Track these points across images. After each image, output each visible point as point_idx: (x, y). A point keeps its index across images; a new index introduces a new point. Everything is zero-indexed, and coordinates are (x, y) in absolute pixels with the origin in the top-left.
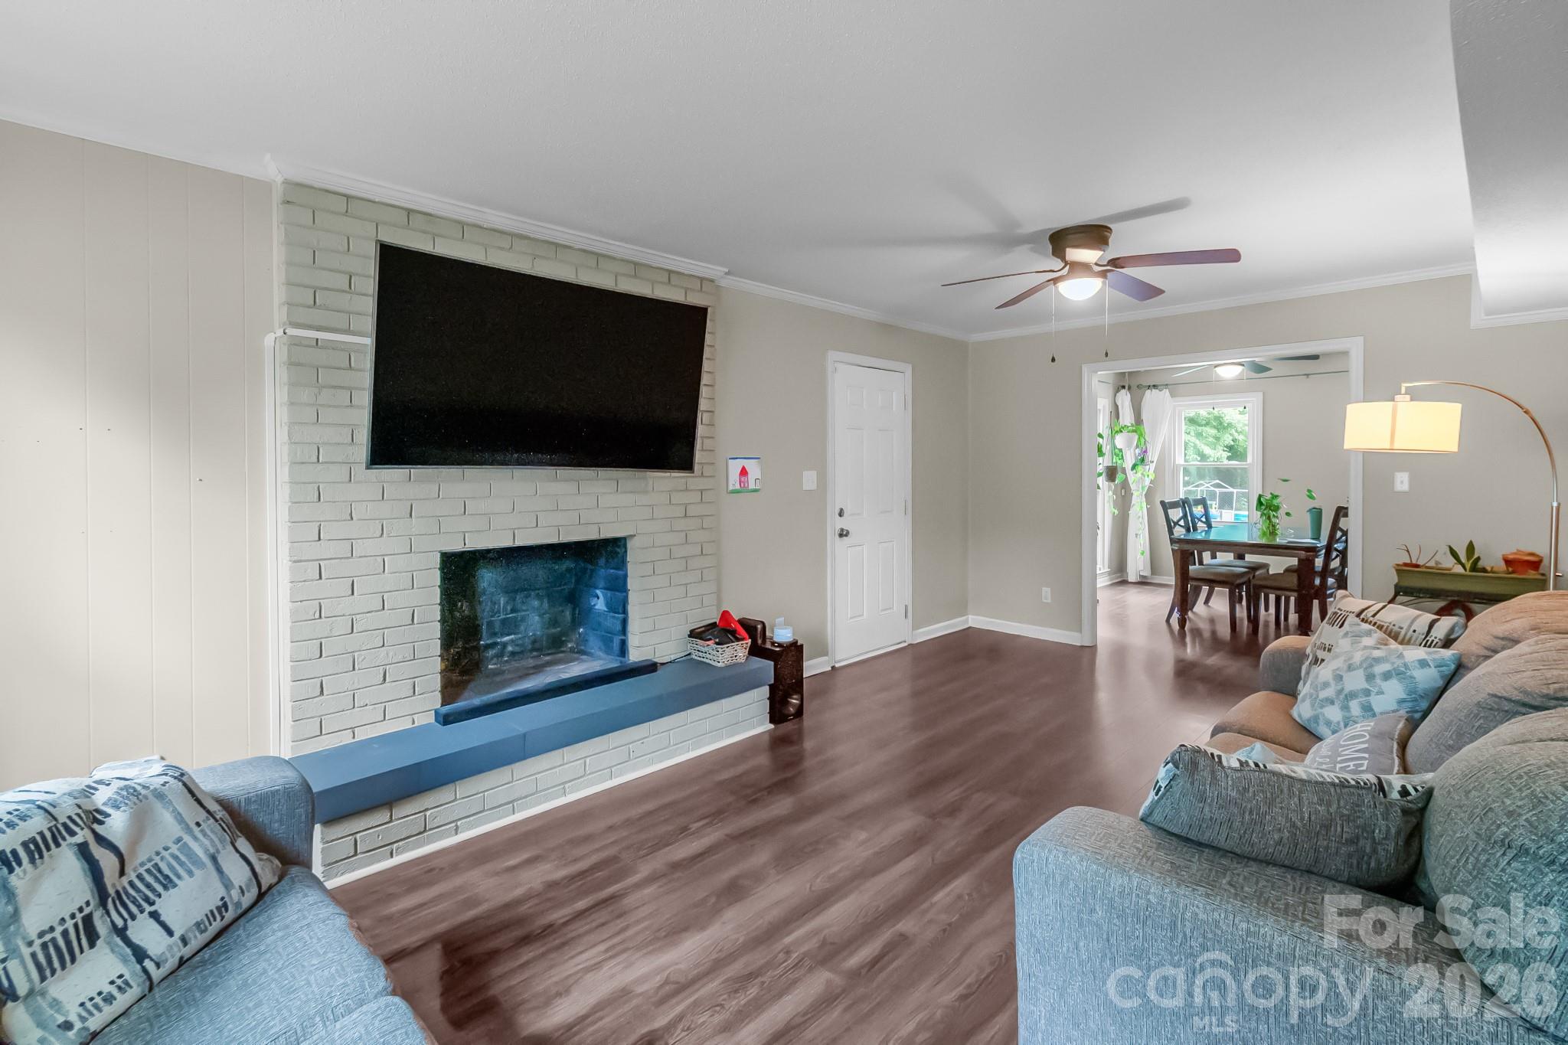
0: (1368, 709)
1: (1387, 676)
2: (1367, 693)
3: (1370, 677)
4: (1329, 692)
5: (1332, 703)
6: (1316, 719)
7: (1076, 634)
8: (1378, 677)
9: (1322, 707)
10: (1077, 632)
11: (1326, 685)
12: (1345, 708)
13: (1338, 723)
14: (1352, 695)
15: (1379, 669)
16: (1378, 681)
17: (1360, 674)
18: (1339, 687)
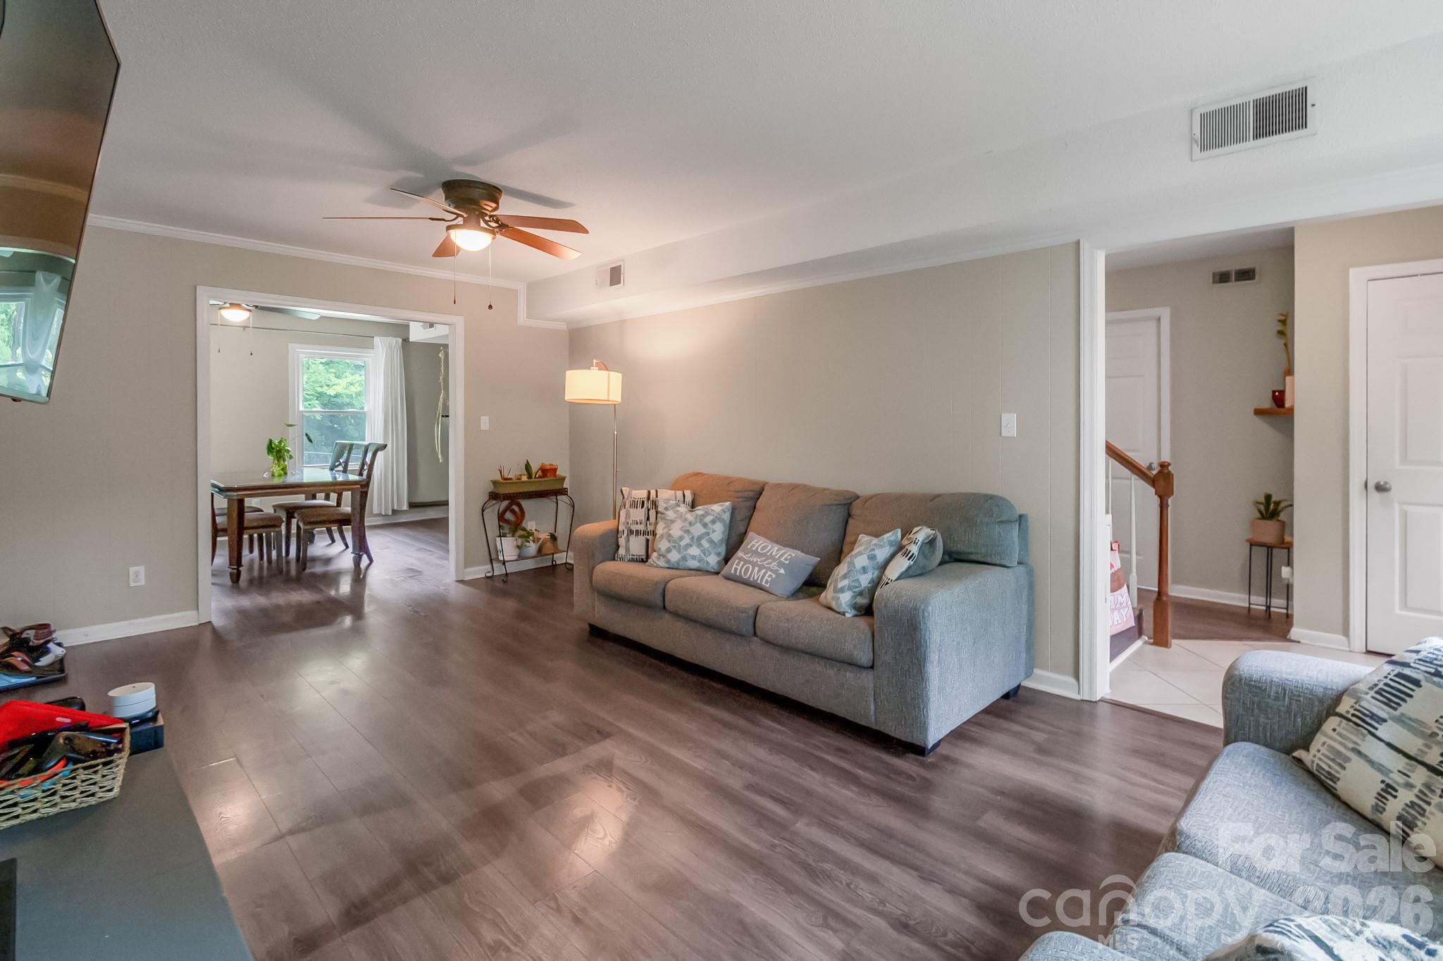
0: (711, 541)
1: (713, 522)
2: (708, 534)
3: (705, 525)
4: (686, 540)
5: (691, 546)
6: (684, 558)
7: (192, 613)
8: (709, 524)
9: (686, 550)
10: (193, 609)
11: (681, 538)
12: (700, 545)
13: (700, 555)
14: (700, 538)
15: (708, 519)
16: (710, 525)
17: (699, 526)
18: (691, 536)
